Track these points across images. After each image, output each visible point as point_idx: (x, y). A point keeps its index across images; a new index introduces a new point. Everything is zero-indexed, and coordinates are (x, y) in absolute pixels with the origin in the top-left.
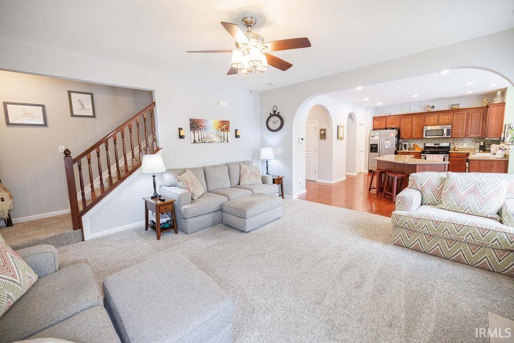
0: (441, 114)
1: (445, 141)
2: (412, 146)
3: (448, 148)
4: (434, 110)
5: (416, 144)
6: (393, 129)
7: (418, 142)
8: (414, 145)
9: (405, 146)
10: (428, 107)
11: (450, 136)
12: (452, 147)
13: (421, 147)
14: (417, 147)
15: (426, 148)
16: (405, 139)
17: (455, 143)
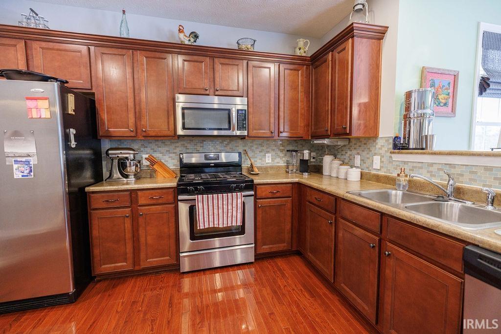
0: (216, 60)
1: (228, 149)
2: (145, 163)
3: (237, 166)
4: (200, 42)
5: (157, 155)
6: (45, 79)
7: (164, 149)
8: (153, 161)
9: (122, 165)
10: (180, 31)
11: (245, 133)
12: (245, 165)
13: (172, 167)
14: (163, 166)
15: (187, 168)
16: (120, 139)
17: (250, 154)
